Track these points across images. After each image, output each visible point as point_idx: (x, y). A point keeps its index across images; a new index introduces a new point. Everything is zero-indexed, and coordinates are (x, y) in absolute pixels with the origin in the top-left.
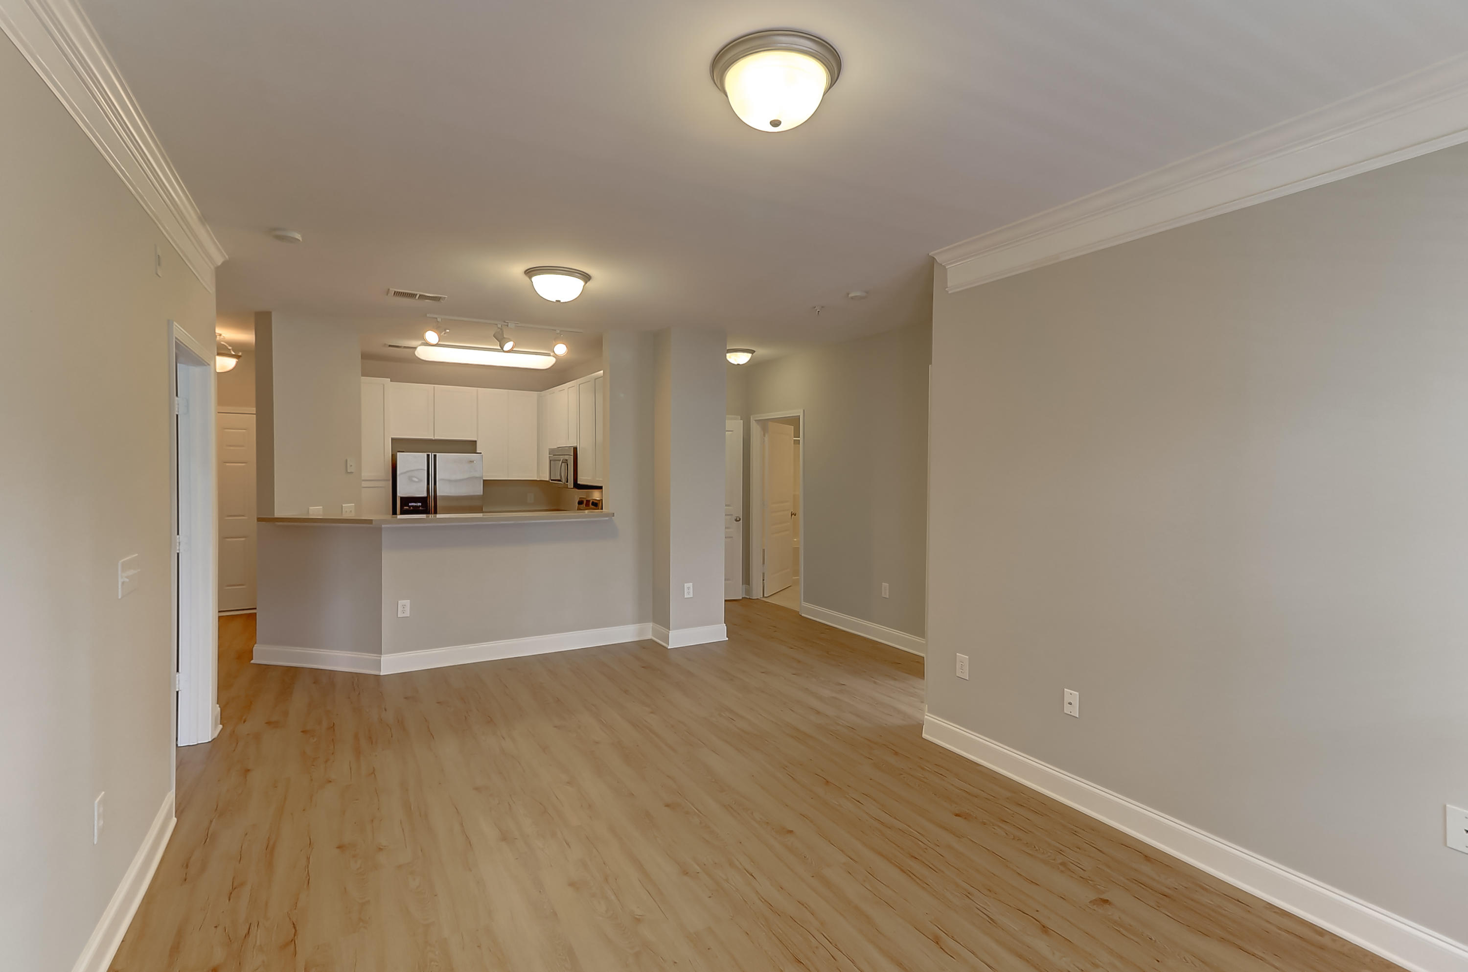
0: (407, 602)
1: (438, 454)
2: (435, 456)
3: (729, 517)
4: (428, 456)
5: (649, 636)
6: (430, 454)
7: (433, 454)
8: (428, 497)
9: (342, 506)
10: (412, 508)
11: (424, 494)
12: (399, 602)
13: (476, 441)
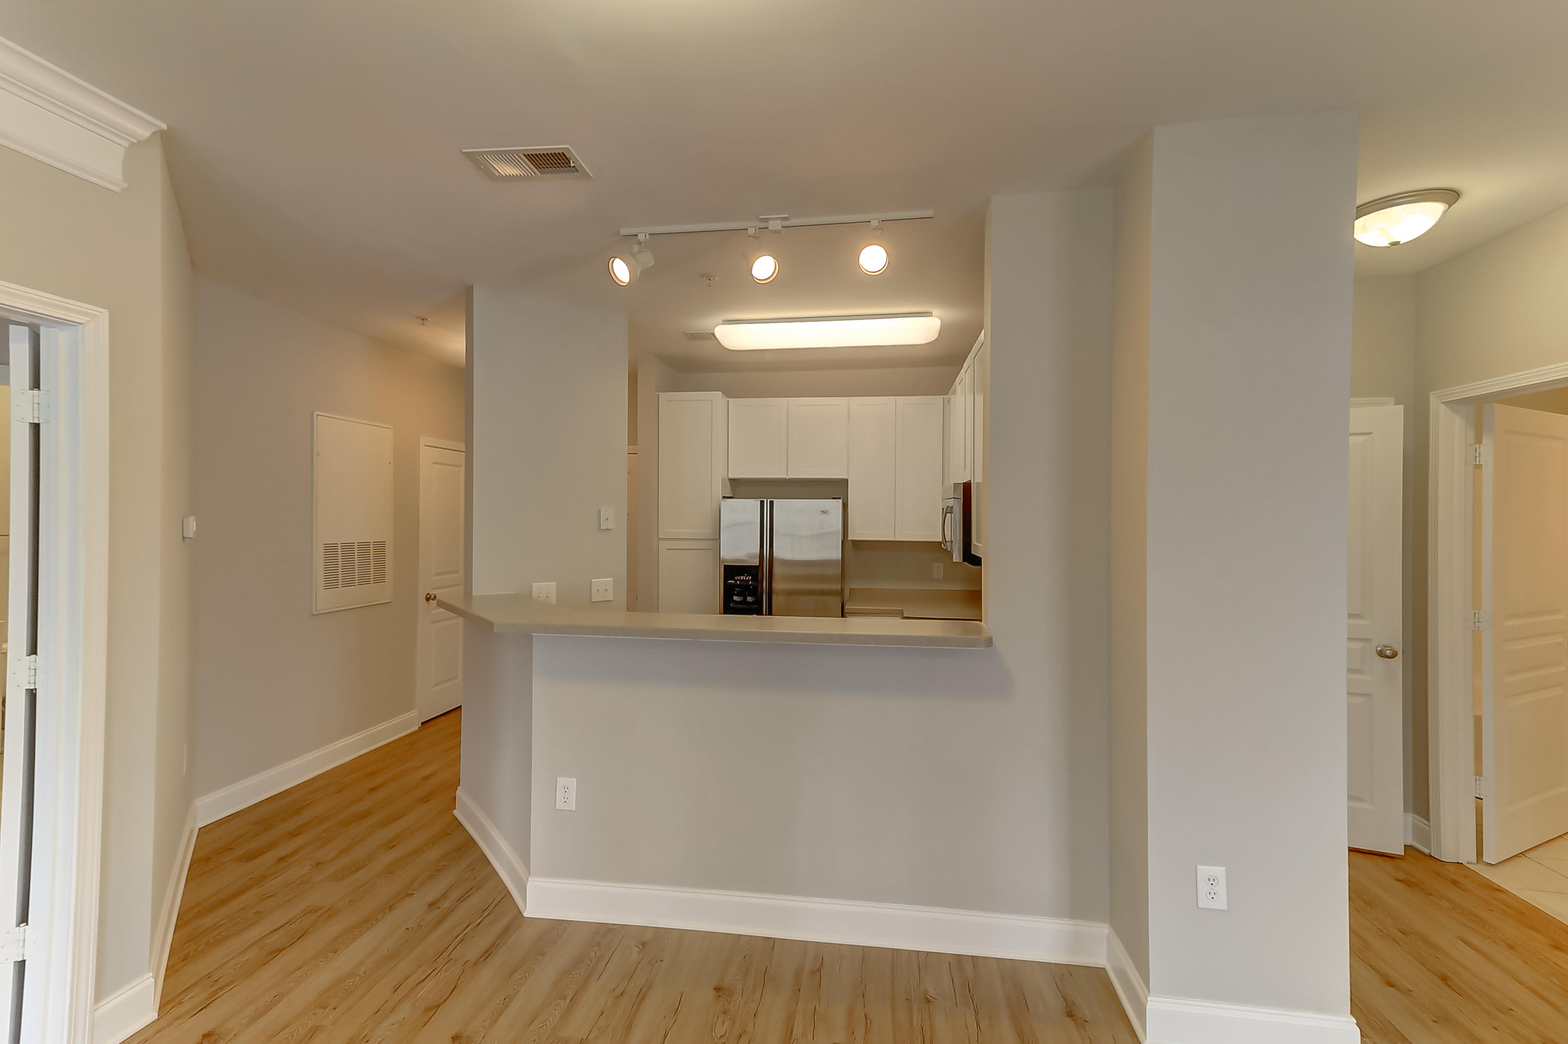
0: (572, 782)
1: (775, 501)
2: (772, 503)
3: (1358, 645)
4: (762, 502)
5: (1099, 959)
6: (765, 500)
7: (769, 500)
8: (761, 568)
9: (591, 581)
10: (738, 582)
11: (756, 562)
12: (558, 778)
13: (846, 482)
